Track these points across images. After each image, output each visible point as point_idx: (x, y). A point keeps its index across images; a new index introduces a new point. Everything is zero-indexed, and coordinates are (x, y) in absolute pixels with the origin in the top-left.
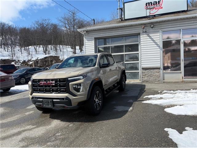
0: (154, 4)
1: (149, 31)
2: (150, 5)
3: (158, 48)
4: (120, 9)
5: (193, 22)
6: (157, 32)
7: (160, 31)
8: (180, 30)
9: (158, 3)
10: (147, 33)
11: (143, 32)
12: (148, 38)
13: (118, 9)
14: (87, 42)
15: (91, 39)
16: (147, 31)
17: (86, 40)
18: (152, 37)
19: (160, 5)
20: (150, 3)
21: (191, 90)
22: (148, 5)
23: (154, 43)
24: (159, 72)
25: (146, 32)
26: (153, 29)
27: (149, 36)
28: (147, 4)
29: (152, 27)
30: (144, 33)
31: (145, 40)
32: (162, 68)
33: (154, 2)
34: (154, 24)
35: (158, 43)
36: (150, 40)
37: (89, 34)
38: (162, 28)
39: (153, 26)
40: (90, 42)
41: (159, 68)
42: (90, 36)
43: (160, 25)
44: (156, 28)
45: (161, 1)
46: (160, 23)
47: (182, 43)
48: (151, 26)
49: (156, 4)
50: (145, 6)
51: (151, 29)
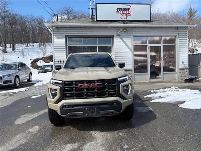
0: (124, 10)
1: (122, 35)
2: (121, 10)
3: (130, 51)
4: (92, 8)
5: (156, 31)
6: (129, 36)
7: (132, 36)
8: (147, 37)
9: (127, 10)
10: (121, 37)
11: (117, 35)
12: (121, 41)
13: (89, 8)
14: (56, 39)
15: (61, 37)
16: (121, 35)
17: (54, 37)
18: (125, 41)
19: (129, 12)
20: (121, 8)
21: (167, 88)
22: (119, 10)
23: (126, 47)
24: (131, 73)
25: (119, 35)
26: (126, 33)
27: (123, 40)
28: (118, 8)
29: (125, 32)
30: (118, 37)
31: (119, 43)
32: (133, 70)
33: (124, 8)
34: (127, 29)
35: (130, 47)
36: (123, 43)
37: (58, 31)
38: (134, 33)
39: (126, 30)
40: (61, 39)
41: (131, 70)
42: (60, 33)
43: (132, 30)
44: (128, 33)
45: (130, 9)
46: (132, 29)
47: (149, 48)
48: (125, 30)
49: (126, 10)
50: (117, 10)
51: (124, 33)
